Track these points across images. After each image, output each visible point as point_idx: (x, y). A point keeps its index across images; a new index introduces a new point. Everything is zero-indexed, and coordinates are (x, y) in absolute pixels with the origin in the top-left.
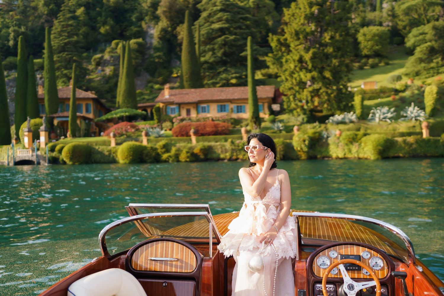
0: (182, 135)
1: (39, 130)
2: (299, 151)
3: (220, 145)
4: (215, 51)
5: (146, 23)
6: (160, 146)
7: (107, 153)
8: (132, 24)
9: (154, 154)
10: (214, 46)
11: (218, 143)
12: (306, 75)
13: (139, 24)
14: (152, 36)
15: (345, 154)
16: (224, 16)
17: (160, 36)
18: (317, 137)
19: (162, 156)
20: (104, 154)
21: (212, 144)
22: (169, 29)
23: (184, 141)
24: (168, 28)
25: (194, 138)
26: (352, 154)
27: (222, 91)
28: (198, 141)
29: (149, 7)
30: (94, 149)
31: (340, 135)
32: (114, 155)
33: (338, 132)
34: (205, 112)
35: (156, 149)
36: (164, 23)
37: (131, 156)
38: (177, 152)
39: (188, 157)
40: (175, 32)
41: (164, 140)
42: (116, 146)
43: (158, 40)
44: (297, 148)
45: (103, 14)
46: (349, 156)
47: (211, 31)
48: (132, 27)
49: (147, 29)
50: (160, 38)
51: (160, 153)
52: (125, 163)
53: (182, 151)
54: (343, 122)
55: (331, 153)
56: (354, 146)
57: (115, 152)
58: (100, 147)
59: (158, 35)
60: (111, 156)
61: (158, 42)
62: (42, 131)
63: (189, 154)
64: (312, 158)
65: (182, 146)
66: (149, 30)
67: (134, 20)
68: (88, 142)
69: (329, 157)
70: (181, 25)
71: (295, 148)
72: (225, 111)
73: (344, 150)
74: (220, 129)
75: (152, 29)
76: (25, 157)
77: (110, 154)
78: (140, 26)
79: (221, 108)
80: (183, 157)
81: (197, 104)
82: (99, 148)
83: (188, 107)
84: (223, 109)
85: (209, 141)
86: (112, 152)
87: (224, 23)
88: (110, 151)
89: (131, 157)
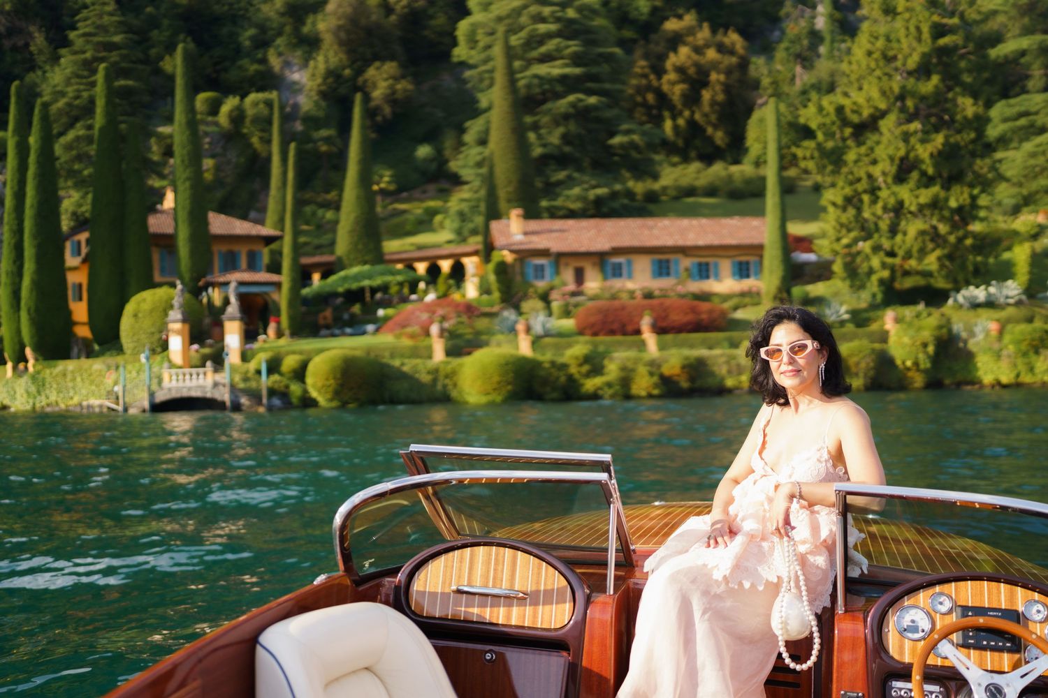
0: (612, 332)
1: (224, 317)
2: (908, 369)
3: (722, 355)
4: (543, 131)
5: (280, 54)
6: (577, 358)
7: (425, 378)
8: (238, 52)
9: (563, 379)
10: (536, 118)
11: (717, 352)
12: (917, 192)
13: (260, 56)
14: (297, 87)
15: (1018, 375)
16: (568, 47)
17: (323, 88)
18: (945, 337)
19: (582, 385)
20: (418, 381)
21: (703, 352)
22: (347, 72)
23: (630, 346)
24: (344, 69)
25: (650, 338)
26: (1034, 374)
27: (651, 228)
28: (662, 347)
29: (282, 15)
30: (388, 366)
31: (1001, 332)
32: (447, 381)
33: (993, 326)
34: (620, 275)
35: (564, 366)
36: (329, 57)
37: (509, 383)
38: (623, 374)
39: (656, 386)
40: (361, 80)
41: (577, 342)
42: (450, 359)
43: (316, 98)
44: (904, 363)
45: (166, 22)
46: (1026, 378)
47: (536, 81)
48: (245, 62)
49: (282, 68)
50: (323, 95)
51: (577, 376)
52: (492, 404)
53: (633, 370)
54: (990, 304)
55: (980, 373)
56: (1042, 358)
57: (452, 375)
58: (406, 361)
59: (319, 85)
60: (439, 387)
61: (316, 103)
62: (232, 319)
63: (655, 379)
64: (934, 384)
65: (628, 359)
66: (287, 73)
67: (247, 43)
68: (369, 350)
69: (975, 382)
70: (377, 64)
71: (899, 362)
72: (668, 274)
73: (1015, 365)
74: (704, 316)
75: (295, 68)
76: (190, 389)
77: (435, 380)
78: (264, 61)
79: (660, 268)
80: (643, 384)
81: (601, 259)
82: (403, 364)
83: (579, 264)
84: (664, 271)
85: (692, 346)
86: (442, 374)
87: (566, 65)
88: (435, 372)
89: (510, 387)
